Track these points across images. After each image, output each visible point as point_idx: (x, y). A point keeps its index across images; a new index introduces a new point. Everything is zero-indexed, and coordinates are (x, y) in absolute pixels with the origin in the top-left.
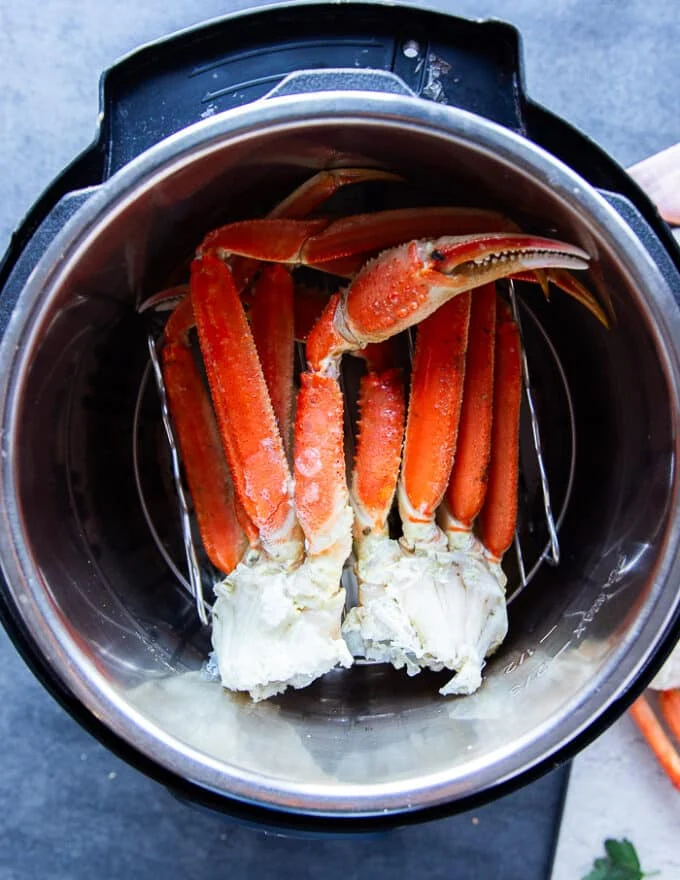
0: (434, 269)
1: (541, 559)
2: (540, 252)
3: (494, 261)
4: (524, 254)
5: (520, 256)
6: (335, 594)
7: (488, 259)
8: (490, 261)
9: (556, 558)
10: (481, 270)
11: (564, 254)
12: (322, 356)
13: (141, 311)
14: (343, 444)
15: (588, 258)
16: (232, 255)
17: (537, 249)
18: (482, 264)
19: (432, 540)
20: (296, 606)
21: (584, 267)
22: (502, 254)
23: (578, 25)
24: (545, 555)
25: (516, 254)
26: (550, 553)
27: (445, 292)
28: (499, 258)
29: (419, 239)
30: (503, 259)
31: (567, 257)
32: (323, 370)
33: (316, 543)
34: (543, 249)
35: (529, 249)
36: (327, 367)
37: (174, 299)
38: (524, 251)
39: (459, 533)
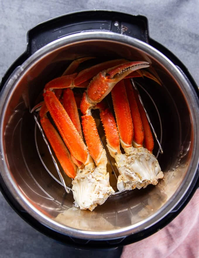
0: (108, 78)
1: (158, 153)
2: (135, 65)
3: (124, 71)
4: (131, 67)
5: (130, 68)
6: (106, 174)
7: (122, 71)
8: (123, 72)
9: (162, 152)
10: (121, 75)
11: (142, 64)
12: (86, 110)
13: (31, 112)
14: (98, 133)
15: (149, 63)
16: (54, 89)
17: (134, 65)
18: (121, 73)
19: (134, 151)
20: (96, 180)
21: (148, 66)
22: (125, 69)
23: (166, 12)
24: (159, 152)
25: (129, 68)
26: (160, 151)
27: (113, 84)
28: (125, 70)
29: (102, 71)
30: (126, 70)
31: (143, 65)
32: (87, 114)
33: (98, 161)
34: (136, 65)
35: (132, 65)
36: (88, 113)
37: (40, 106)
38: (131, 66)
39: (140, 147)
